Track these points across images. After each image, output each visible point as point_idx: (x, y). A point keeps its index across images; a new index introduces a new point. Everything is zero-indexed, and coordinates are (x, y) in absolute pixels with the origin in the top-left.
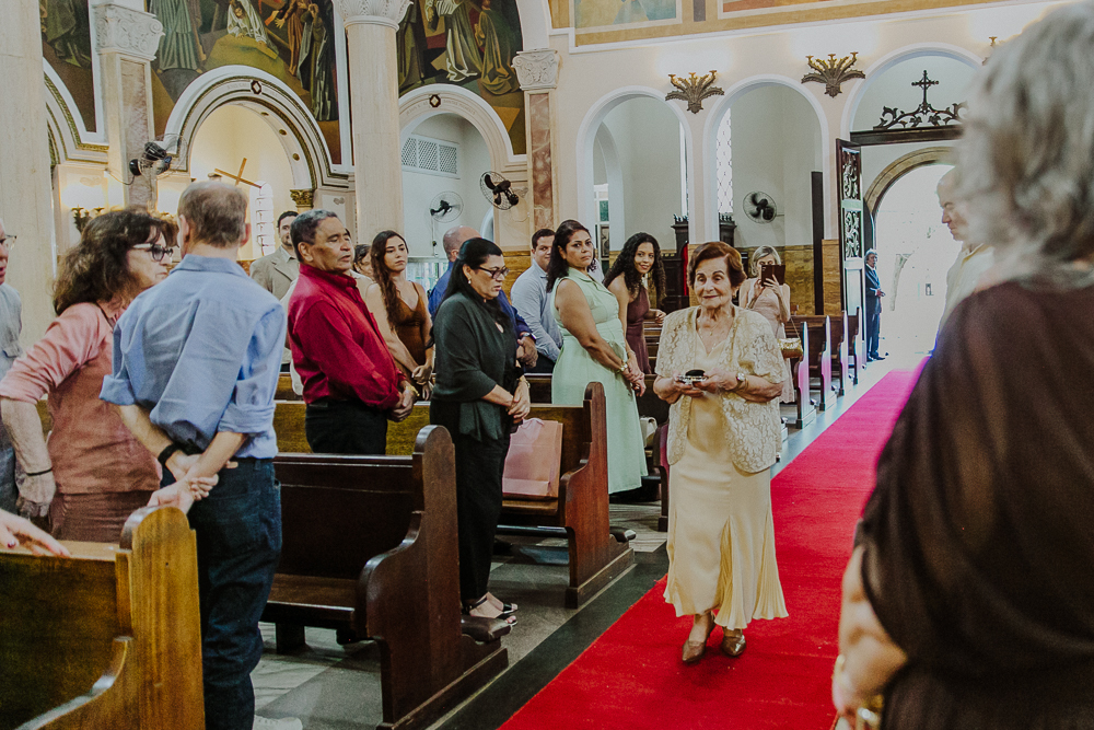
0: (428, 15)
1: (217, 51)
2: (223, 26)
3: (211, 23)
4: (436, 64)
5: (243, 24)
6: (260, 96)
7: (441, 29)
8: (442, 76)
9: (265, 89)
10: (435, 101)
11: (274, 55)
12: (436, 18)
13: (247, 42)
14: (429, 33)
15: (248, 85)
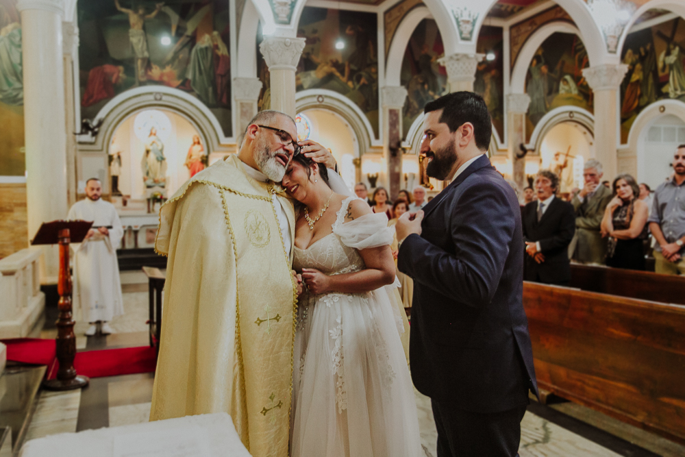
0: (660, 65)
1: (555, 102)
2: (557, 91)
3: (552, 90)
4: (664, 90)
5: (566, 88)
6: (574, 119)
7: (667, 71)
8: (666, 96)
9: (576, 115)
10: (662, 109)
11: (581, 98)
12: (664, 66)
13: (569, 95)
14: (661, 74)
15: (567, 115)
